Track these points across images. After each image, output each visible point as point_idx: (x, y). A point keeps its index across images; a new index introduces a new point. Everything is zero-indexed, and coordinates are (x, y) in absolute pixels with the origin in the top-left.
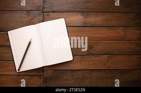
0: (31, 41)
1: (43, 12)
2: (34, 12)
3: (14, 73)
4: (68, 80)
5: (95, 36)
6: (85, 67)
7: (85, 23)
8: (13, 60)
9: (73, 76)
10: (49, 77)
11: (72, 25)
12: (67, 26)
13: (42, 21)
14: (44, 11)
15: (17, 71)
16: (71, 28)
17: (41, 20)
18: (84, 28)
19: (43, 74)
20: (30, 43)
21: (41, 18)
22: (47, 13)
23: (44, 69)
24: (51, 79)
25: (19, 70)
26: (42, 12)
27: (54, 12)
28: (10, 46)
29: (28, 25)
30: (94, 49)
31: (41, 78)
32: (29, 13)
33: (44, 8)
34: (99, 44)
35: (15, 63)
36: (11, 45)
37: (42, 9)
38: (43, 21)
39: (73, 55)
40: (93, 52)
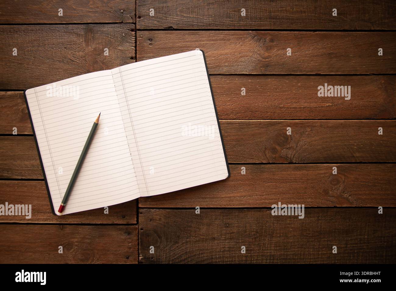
0: (98, 120)
1: (135, 30)
2: (106, 28)
3: (46, 220)
4: (214, 239)
5: (295, 105)
6: (265, 199)
7: (267, 66)
8: (45, 180)
9: (227, 225)
10: (156, 232)
11: (224, 70)
12: (209, 75)
13: (132, 58)
14: (138, 27)
15: (58, 213)
16: (224, 79)
17: (130, 55)
18: (262, 80)
19: (138, 221)
20: (96, 127)
21: (129, 48)
22: (146, 33)
23: (140, 206)
24: (160, 237)
25: (62, 209)
26: (132, 30)
27: (170, 29)
28: (34, 135)
29: (89, 72)
30: (292, 144)
31: (129, 234)
32: (91, 31)
33: (140, 17)
34: (309, 130)
35: (51, 189)
36: (37, 133)
37: (131, 21)
38: (135, 59)
39: (228, 164)
40: (290, 153)
